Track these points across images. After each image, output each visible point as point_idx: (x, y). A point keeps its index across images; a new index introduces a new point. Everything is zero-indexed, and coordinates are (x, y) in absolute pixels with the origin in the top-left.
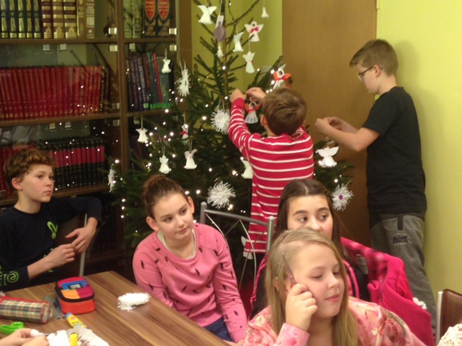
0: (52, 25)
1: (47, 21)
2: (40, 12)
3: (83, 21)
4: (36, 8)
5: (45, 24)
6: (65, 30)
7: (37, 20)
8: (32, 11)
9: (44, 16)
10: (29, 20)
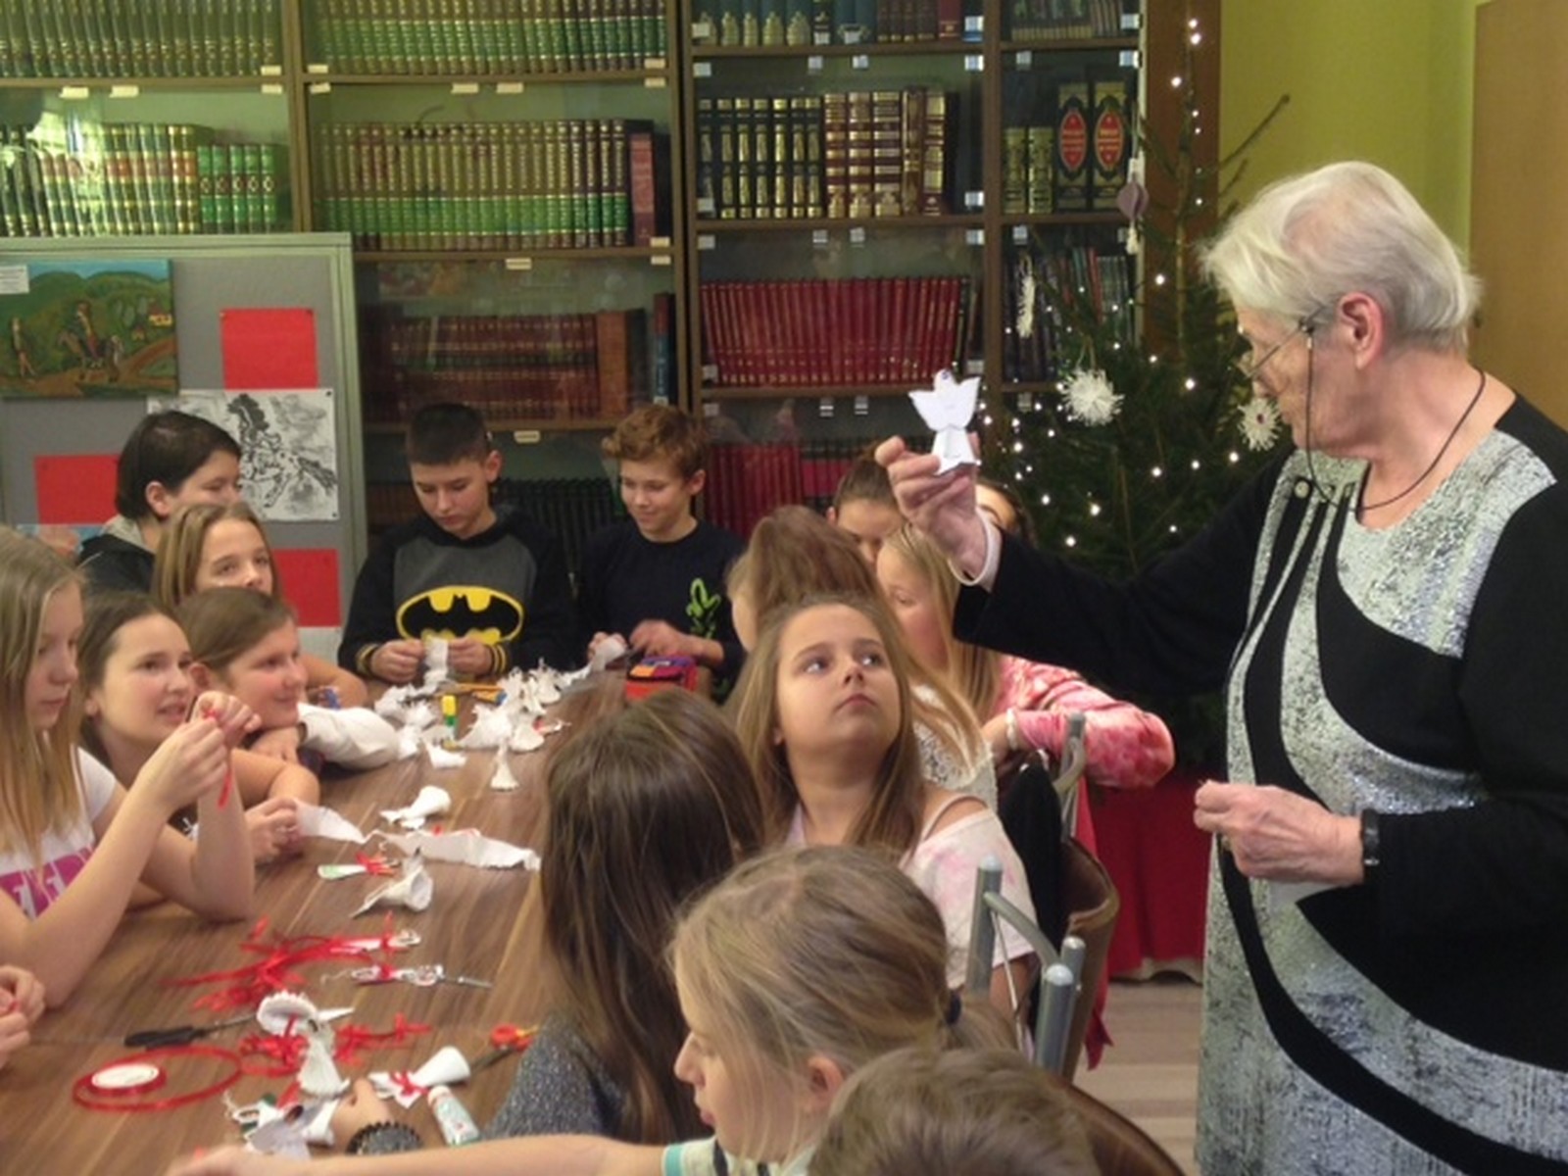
0: (848, 189)
1: (835, 180)
2: (823, 163)
3: (917, 179)
4: (814, 154)
5: (831, 188)
6: (873, 198)
7: (813, 181)
8: (805, 162)
9: (831, 171)
10: (797, 180)
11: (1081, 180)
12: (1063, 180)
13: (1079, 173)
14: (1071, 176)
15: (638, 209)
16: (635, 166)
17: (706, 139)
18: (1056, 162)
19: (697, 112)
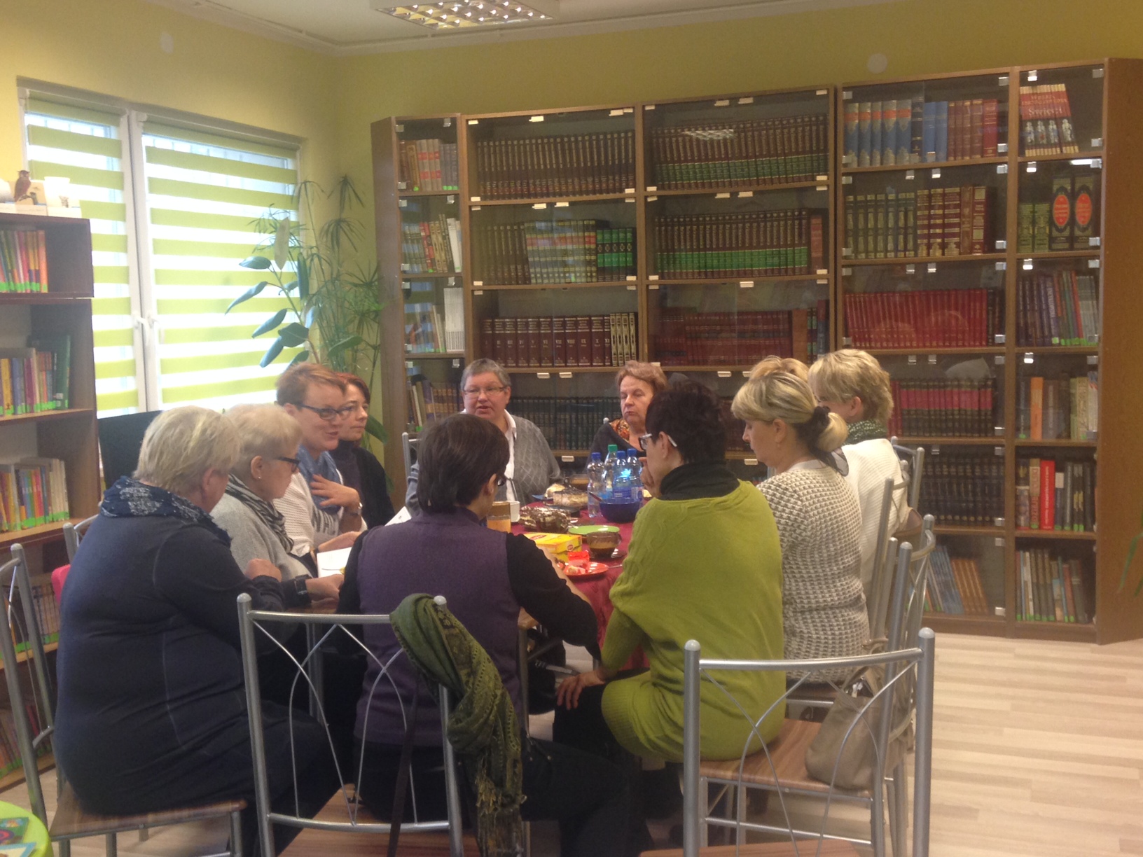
0: (929, 241)
1: (923, 237)
2: (916, 227)
3: (969, 234)
4: (910, 223)
5: (919, 241)
6: (943, 246)
7: (910, 238)
8: (906, 227)
9: (919, 232)
10: (901, 237)
11: (1067, 233)
12: (1055, 233)
13: (1065, 228)
14: (1060, 231)
15: (814, 255)
16: (813, 233)
17: (850, 217)
18: (1051, 222)
19: (845, 202)
